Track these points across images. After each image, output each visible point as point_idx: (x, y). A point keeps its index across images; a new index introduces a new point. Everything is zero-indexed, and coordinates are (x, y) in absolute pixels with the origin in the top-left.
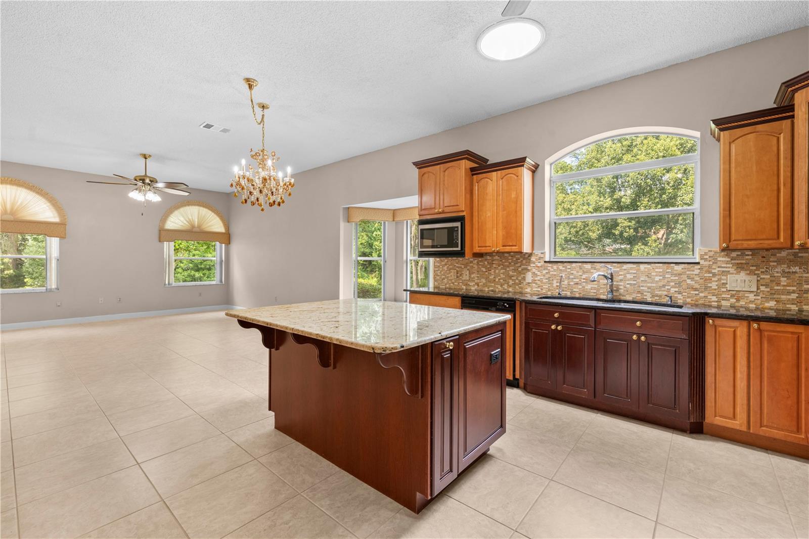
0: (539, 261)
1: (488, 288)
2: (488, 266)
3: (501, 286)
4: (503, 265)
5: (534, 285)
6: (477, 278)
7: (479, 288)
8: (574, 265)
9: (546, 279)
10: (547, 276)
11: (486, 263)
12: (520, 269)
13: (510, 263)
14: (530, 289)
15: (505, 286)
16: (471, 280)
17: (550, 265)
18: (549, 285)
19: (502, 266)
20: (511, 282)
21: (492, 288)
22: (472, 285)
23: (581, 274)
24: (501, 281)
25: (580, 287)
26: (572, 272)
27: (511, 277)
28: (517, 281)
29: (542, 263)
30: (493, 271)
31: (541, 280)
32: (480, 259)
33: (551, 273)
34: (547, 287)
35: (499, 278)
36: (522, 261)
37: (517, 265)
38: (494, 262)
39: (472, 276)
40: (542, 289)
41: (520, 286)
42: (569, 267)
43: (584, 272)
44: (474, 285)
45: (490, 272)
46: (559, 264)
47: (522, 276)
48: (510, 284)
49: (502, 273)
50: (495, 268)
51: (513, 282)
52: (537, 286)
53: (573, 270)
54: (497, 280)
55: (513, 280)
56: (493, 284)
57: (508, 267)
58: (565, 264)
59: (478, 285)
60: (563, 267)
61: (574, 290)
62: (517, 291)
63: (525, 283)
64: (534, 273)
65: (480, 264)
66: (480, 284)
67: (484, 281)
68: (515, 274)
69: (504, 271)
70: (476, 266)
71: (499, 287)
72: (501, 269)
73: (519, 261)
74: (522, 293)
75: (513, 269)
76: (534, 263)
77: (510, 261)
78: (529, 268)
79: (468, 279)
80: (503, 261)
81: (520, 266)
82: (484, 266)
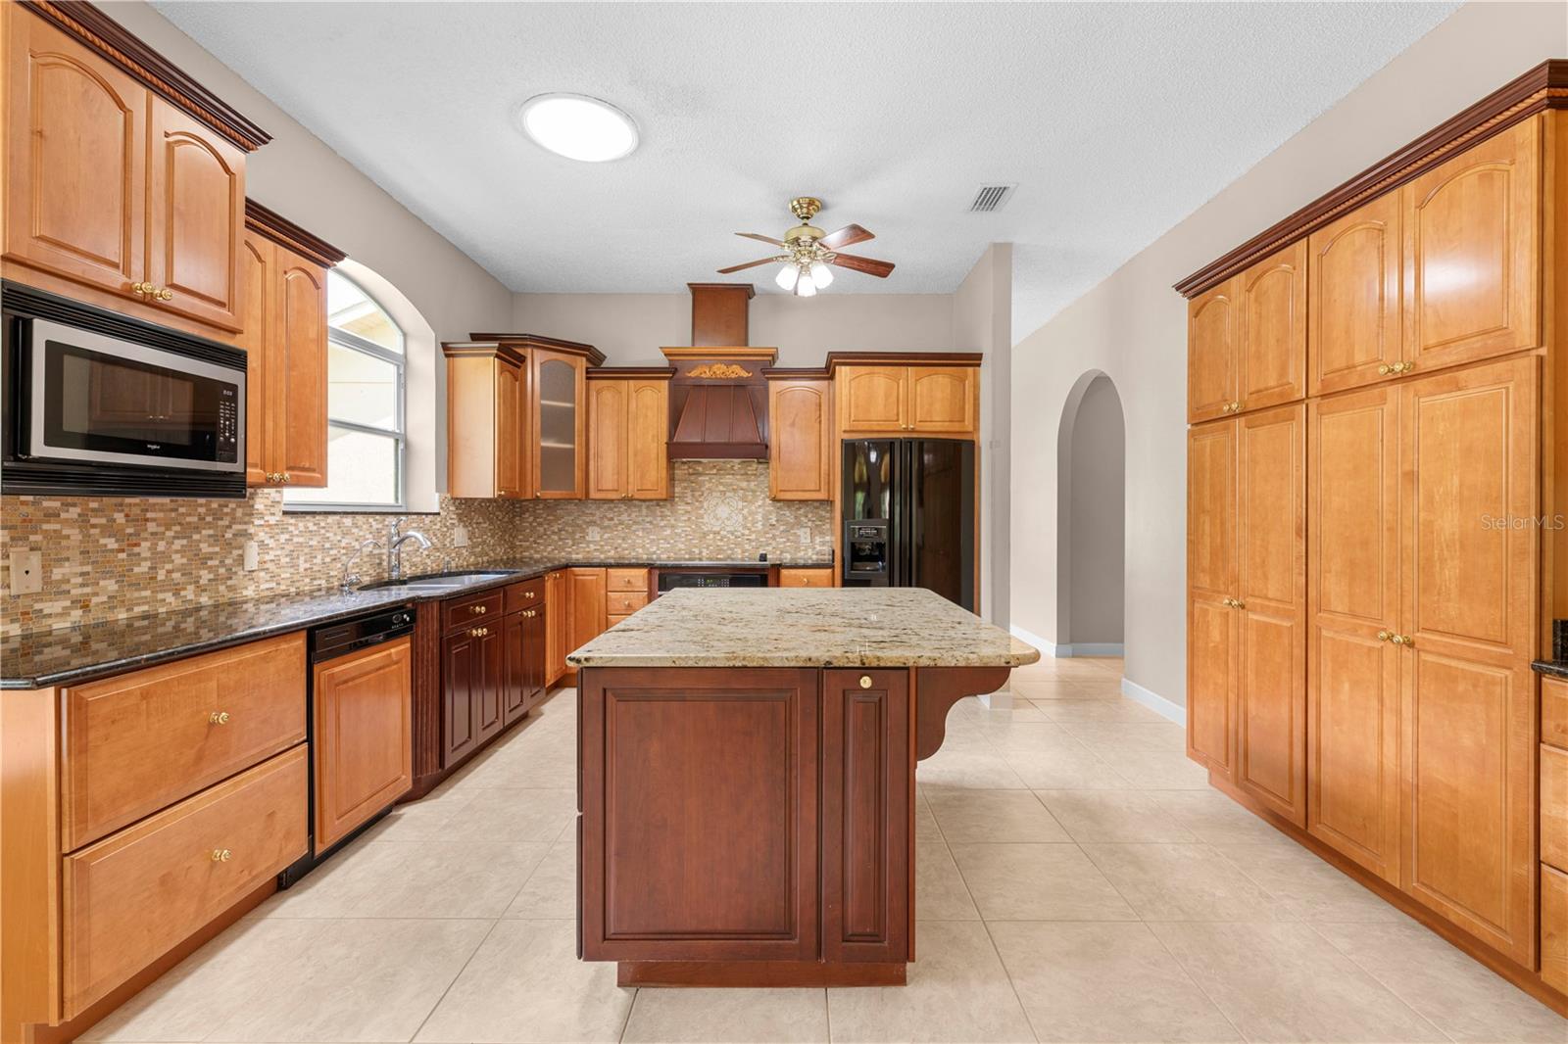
0: (272, 510)
1: (129, 610)
2: (130, 530)
3: (176, 594)
4: (179, 524)
5: (262, 574)
6: (80, 580)
7: (90, 619)
8: (331, 519)
9: (287, 556)
10: (289, 547)
11: (120, 518)
12: (228, 535)
13: (202, 518)
14: (253, 587)
15: (189, 593)
16: (53, 589)
17: (292, 521)
18: (292, 570)
19: (178, 528)
20: (205, 576)
21: (145, 608)
22: (60, 610)
23: (339, 538)
24: (176, 576)
25: (339, 565)
26: (328, 535)
27: (204, 561)
28: (222, 571)
29: (279, 517)
30: (145, 545)
31: (275, 561)
32: (94, 505)
33: (295, 540)
34: (288, 575)
35: (169, 566)
36: (234, 510)
37: (220, 523)
38: (149, 515)
39: (57, 573)
40: (278, 584)
41: (229, 583)
42: (323, 524)
43: (344, 534)
44: (65, 613)
45: (136, 550)
46: (308, 517)
47: (236, 552)
48: (202, 582)
49: (177, 552)
50: (152, 534)
51: (211, 576)
52: (268, 577)
53: (327, 531)
54: (161, 575)
55: (210, 569)
56: (147, 593)
57: (197, 529)
58: (318, 517)
59: (85, 607)
60: (315, 524)
61: (332, 573)
62: (221, 600)
63: (241, 573)
64: (262, 544)
65: (93, 521)
66: (95, 600)
67: (111, 585)
68: (217, 549)
69: (185, 542)
70: (75, 534)
71: (169, 597)
72: (175, 538)
73: (226, 510)
74: (236, 603)
75: (210, 536)
76: (261, 516)
77: (202, 510)
78: (252, 530)
79: (36, 586)
80: (182, 510)
81: (229, 527)
82: (109, 530)
